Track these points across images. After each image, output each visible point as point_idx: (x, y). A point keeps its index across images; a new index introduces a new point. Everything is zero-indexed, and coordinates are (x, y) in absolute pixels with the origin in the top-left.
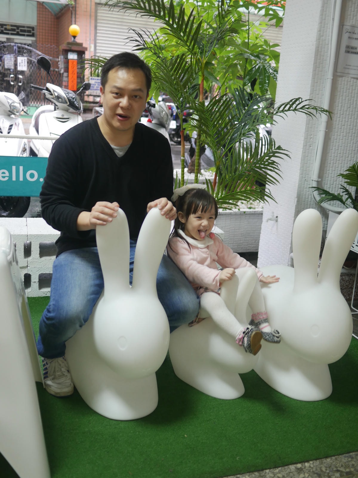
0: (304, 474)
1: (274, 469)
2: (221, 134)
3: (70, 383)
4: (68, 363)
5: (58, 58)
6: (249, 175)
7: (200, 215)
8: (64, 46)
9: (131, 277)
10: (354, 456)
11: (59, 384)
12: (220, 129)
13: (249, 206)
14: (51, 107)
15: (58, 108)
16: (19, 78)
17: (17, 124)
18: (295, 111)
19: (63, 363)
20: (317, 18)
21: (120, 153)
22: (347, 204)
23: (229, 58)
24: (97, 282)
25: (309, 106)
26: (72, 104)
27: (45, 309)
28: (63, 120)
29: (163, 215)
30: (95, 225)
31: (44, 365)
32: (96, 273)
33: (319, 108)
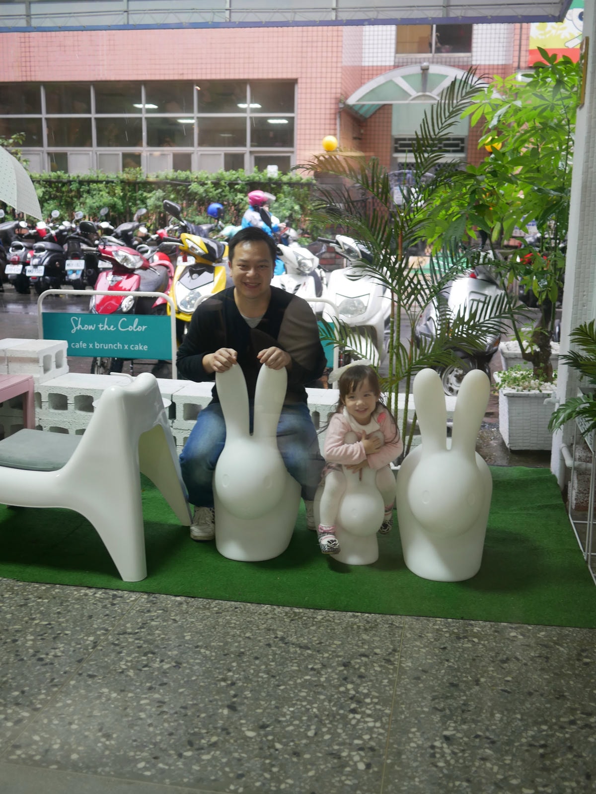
3: (210, 531)
7: (352, 394)
17: (305, 283)
19: (209, 513)
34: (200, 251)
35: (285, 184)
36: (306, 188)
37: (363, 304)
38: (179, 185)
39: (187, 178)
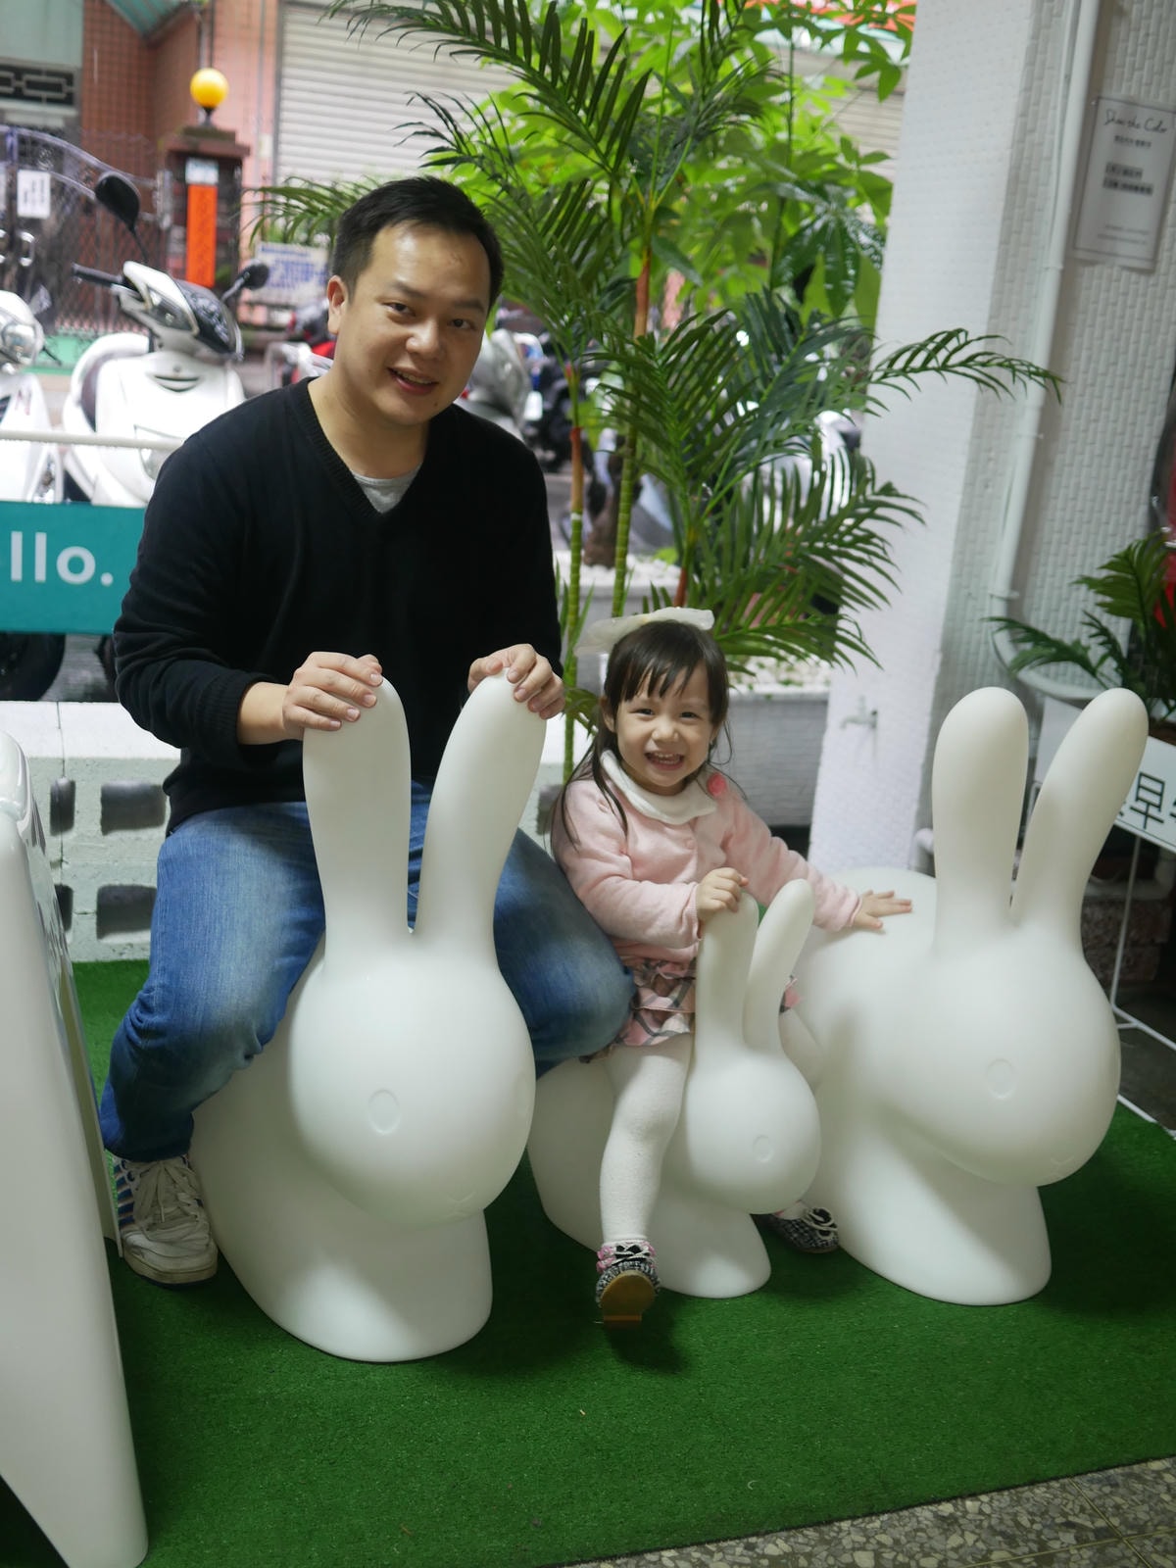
0: (962, 1536)
1: (867, 1519)
2: (704, 441)
3: (206, 1241)
4: (198, 1178)
5: (153, 176)
6: (793, 575)
7: (645, 702)
8: (171, 140)
9: (413, 902)
10: (1120, 1480)
11: (170, 1243)
12: (700, 427)
13: (784, 676)
14: (138, 340)
15: (161, 346)
16: (21, 242)
17: (25, 393)
18: (944, 373)
19: (184, 1175)
20: (1016, 76)
21: (383, 499)
22: (1102, 675)
23: (724, 194)
24: (301, 914)
25: (990, 357)
26: (207, 333)
27: (133, 1000)
28: (175, 383)
29: (519, 700)
30: (302, 726)
31: (121, 1183)
32: (300, 885)
33: (1023, 365)
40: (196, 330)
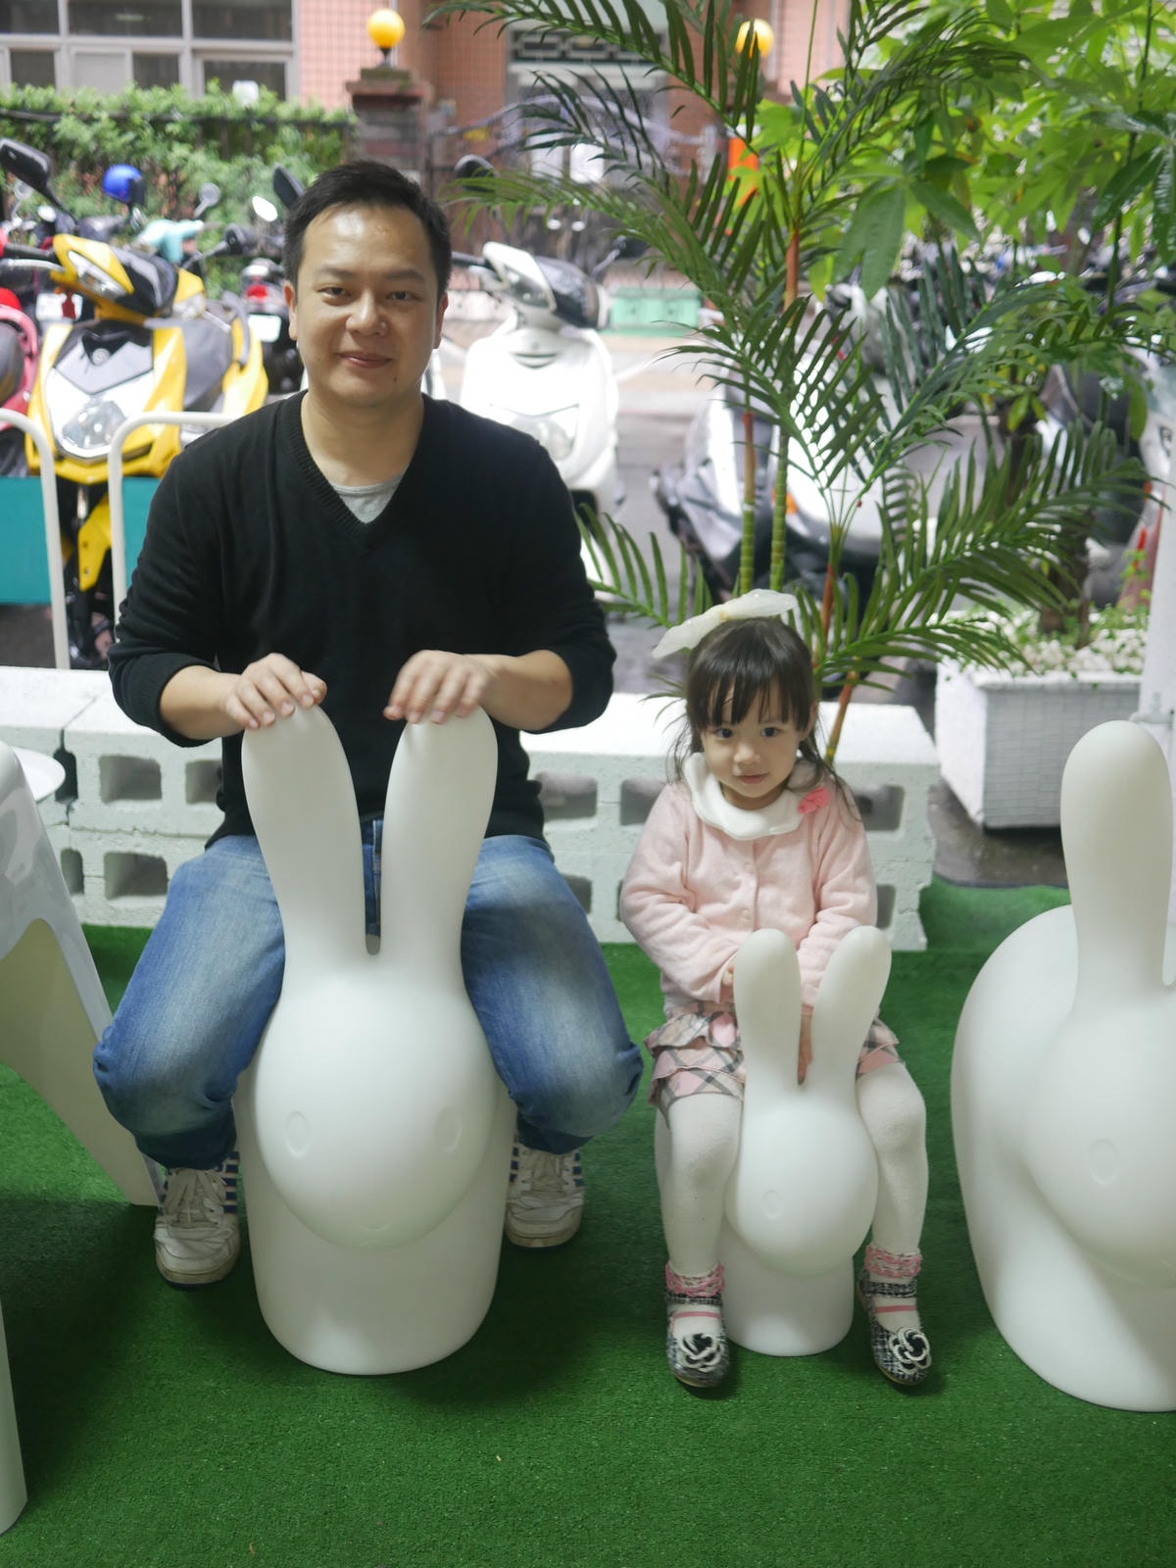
19: (214, 1181)
34: (109, 285)
35: (287, 123)
36: (334, 135)
37: (564, 434)
38: (30, 121)
39: (49, 104)
40: (553, 305)
